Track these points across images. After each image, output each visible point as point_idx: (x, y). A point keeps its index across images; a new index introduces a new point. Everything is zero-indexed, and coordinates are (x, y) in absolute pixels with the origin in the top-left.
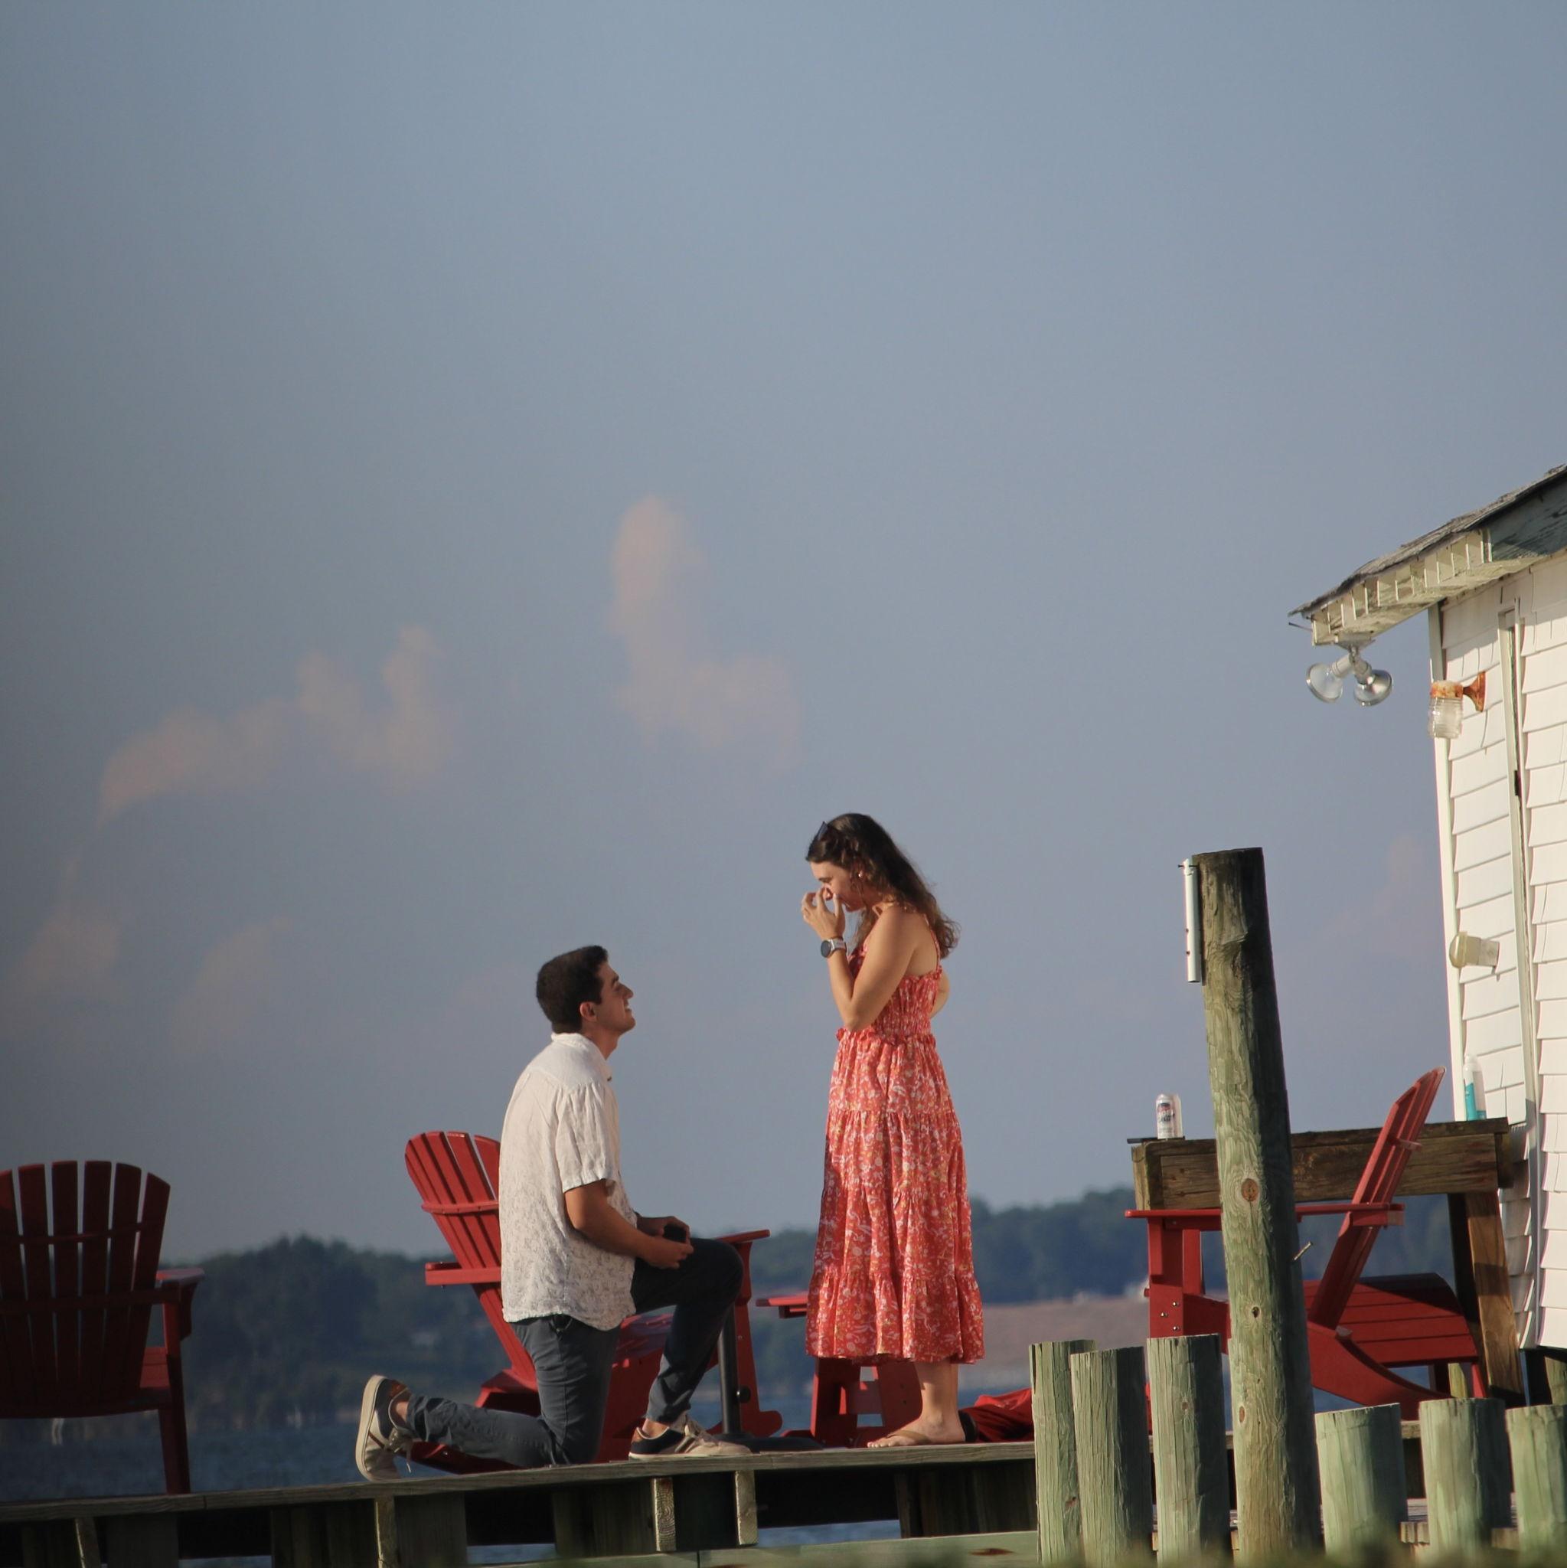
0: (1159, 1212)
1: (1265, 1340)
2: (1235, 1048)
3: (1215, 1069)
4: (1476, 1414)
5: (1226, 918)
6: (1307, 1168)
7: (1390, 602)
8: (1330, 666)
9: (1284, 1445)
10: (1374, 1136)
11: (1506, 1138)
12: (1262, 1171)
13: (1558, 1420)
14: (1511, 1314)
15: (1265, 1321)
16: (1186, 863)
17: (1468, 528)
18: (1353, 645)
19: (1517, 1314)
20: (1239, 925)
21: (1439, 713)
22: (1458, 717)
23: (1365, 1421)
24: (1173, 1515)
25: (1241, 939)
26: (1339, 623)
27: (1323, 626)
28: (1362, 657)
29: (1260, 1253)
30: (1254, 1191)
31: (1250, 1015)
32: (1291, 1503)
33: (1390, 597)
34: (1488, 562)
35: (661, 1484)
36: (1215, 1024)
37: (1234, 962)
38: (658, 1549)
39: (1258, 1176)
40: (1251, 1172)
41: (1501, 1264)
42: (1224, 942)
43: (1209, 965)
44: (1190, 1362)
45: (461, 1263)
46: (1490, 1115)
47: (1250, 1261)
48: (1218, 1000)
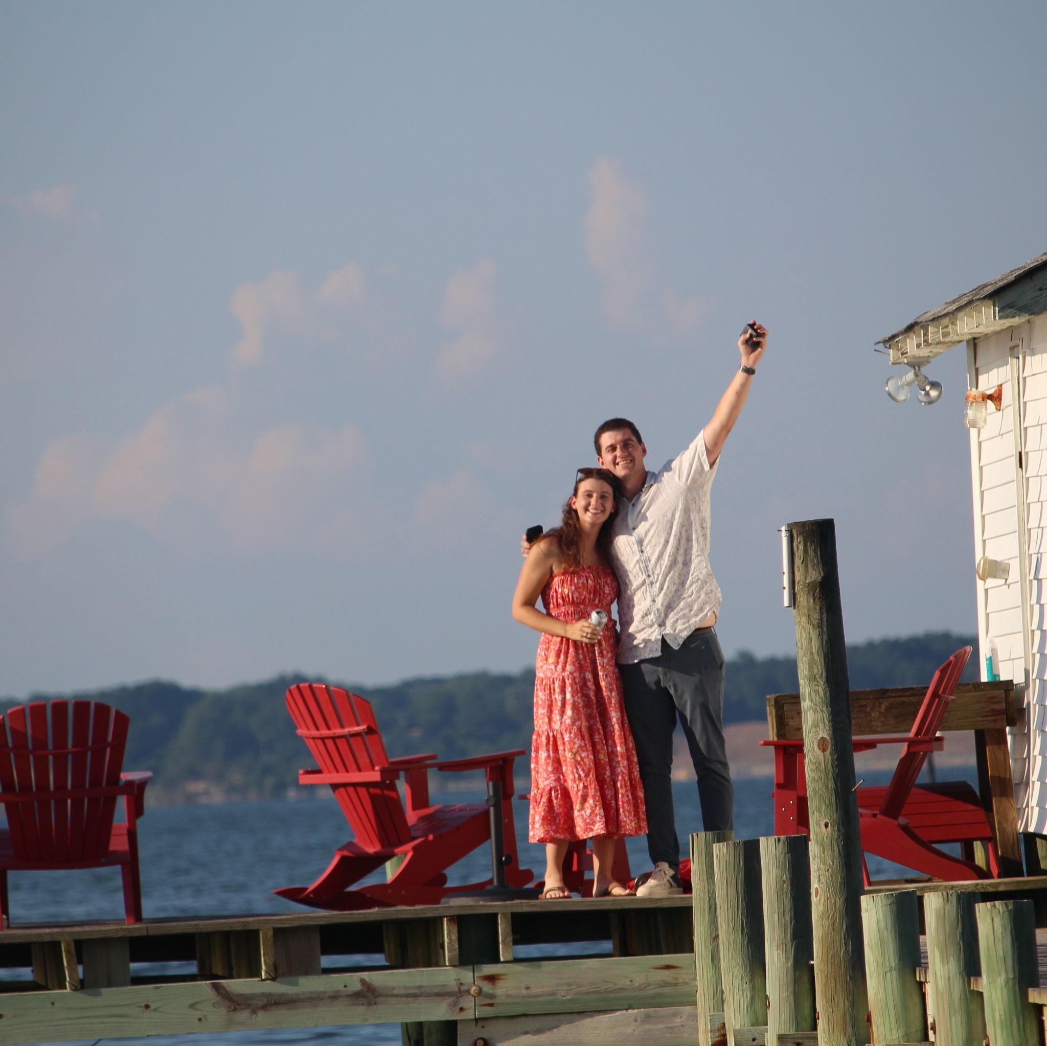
0: (782, 742)
1: (833, 843)
2: (814, 651)
3: (802, 665)
4: (961, 902)
5: (809, 565)
6: (880, 713)
7: (937, 340)
8: (901, 379)
9: (844, 911)
10: (925, 691)
11: (1012, 694)
12: (831, 732)
13: (1009, 911)
14: (1014, 809)
15: (833, 831)
16: (783, 529)
17: (983, 297)
18: (916, 365)
19: (1019, 809)
20: (817, 570)
21: (971, 412)
22: (984, 414)
23: (893, 901)
24: (776, 953)
25: (819, 579)
26: (906, 351)
27: (897, 352)
28: (922, 372)
29: (830, 786)
30: (826, 745)
31: (825, 629)
32: (849, 950)
33: (937, 336)
34: (996, 320)
35: (448, 921)
36: (801, 635)
37: (814, 594)
38: (447, 964)
39: (829, 735)
40: (824, 733)
41: (1008, 776)
42: (808, 581)
43: (798, 596)
44: (788, 853)
45: (323, 770)
46: (1003, 678)
47: (823, 792)
48: (804, 619)
